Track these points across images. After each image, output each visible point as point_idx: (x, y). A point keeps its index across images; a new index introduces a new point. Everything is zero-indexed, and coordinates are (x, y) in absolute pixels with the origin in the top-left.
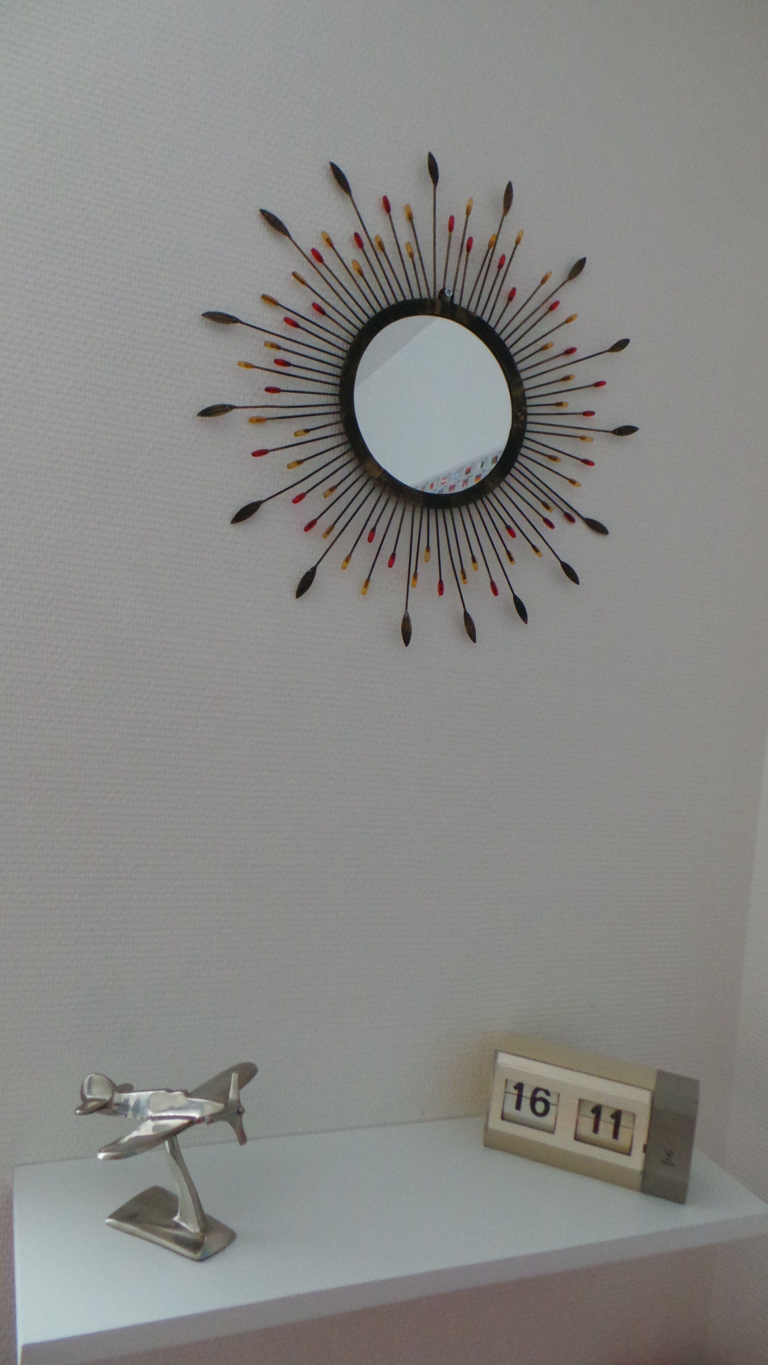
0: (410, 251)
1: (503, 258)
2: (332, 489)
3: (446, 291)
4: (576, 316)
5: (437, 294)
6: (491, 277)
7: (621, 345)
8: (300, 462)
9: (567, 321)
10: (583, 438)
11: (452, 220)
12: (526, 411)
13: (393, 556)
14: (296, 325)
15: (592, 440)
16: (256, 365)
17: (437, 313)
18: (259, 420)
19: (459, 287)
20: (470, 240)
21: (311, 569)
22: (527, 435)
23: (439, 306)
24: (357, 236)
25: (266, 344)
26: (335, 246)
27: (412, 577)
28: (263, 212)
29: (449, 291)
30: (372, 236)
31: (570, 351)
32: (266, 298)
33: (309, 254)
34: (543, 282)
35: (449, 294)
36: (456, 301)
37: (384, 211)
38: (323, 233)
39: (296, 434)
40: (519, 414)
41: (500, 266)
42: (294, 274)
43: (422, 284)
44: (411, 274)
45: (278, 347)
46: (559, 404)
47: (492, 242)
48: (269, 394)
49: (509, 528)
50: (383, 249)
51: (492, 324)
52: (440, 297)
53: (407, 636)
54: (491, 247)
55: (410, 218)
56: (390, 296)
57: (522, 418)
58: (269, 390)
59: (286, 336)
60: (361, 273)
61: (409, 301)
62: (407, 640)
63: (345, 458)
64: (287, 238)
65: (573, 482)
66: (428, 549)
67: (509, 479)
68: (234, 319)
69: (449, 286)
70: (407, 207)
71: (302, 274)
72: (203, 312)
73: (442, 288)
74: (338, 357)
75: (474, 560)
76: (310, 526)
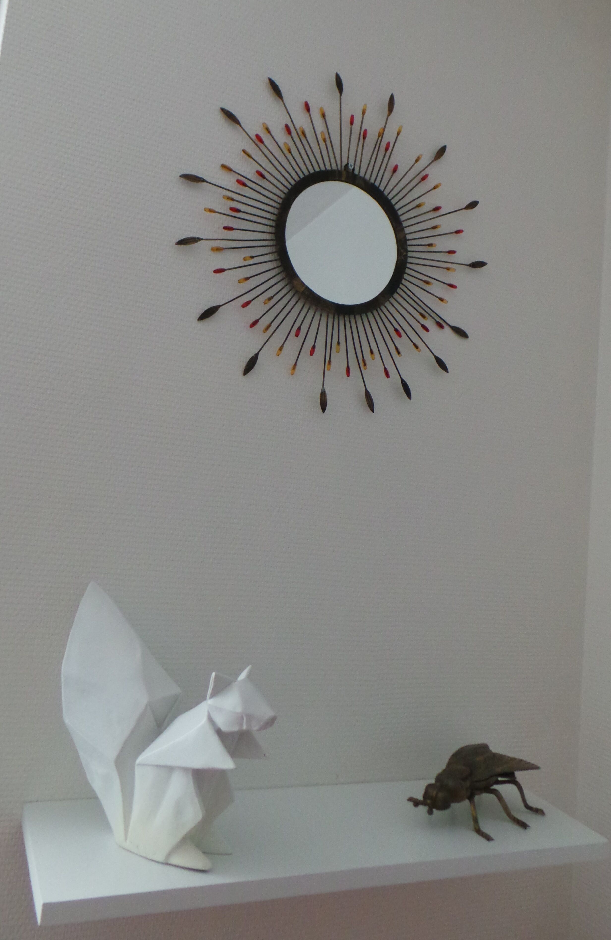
0: (323, 138)
1: (388, 144)
2: (270, 299)
3: (349, 165)
4: (440, 184)
5: (343, 167)
6: (380, 157)
7: (473, 205)
8: (247, 279)
9: (434, 188)
10: (448, 269)
11: (352, 117)
12: (407, 249)
13: (314, 348)
14: (244, 185)
15: (454, 270)
16: (217, 210)
17: (343, 179)
18: (218, 249)
19: (358, 163)
20: (365, 131)
21: (255, 355)
22: (408, 265)
23: (344, 174)
24: (287, 127)
25: (224, 197)
26: (272, 132)
27: (328, 363)
28: (223, 110)
30: (298, 127)
31: (437, 209)
32: (224, 166)
33: (254, 138)
34: (417, 161)
35: (352, 167)
36: (356, 172)
37: (305, 111)
38: (264, 124)
39: (245, 259)
40: (402, 251)
41: (387, 149)
42: (244, 151)
43: (333, 160)
44: (325, 153)
45: (233, 200)
46: (430, 245)
47: (381, 133)
48: (226, 231)
49: (396, 330)
50: (305, 136)
51: (382, 188)
52: (345, 169)
53: (324, 406)
54: (380, 136)
55: (324, 116)
56: (310, 168)
57: (405, 253)
58: (225, 228)
59: (238, 192)
60: (290, 151)
61: (323, 171)
62: (324, 408)
63: (279, 277)
64: (238, 126)
65: (441, 300)
66: (339, 343)
67: (396, 296)
68: (202, 179)
69: (351, 162)
70: (321, 109)
71: (250, 151)
72: (180, 174)
73: (346, 163)
74: (274, 207)
75: (372, 352)
76: (254, 324)
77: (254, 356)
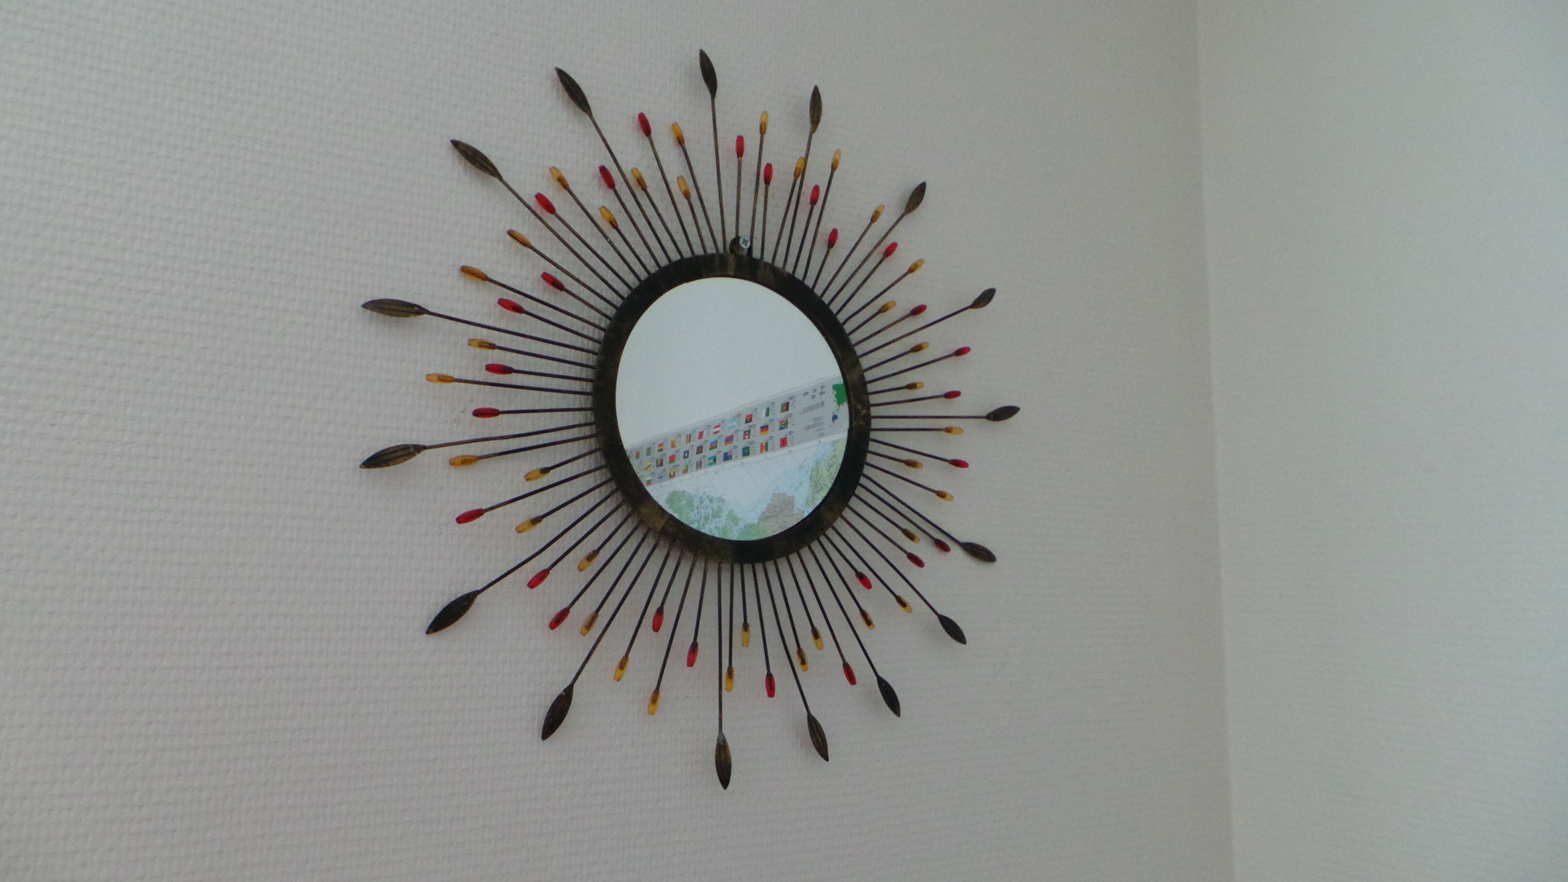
0: (684, 189)
1: (816, 189)
2: (591, 557)
3: (741, 241)
4: (921, 261)
5: (728, 245)
6: (802, 217)
7: (986, 297)
8: (536, 521)
9: (911, 270)
10: (948, 430)
11: (740, 141)
12: (868, 401)
13: (694, 648)
14: (518, 309)
15: (960, 431)
16: (456, 375)
17: (732, 273)
18: (466, 461)
19: (758, 234)
20: (769, 167)
21: (564, 691)
22: (873, 435)
23: (732, 261)
24: (603, 170)
25: (470, 343)
26: (572, 188)
27: (726, 674)
28: (456, 144)
29: (745, 241)
30: (626, 169)
31: (919, 310)
32: (467, 271)
33: (532, 202)
34: (874, 219)
35: (746, 245)
36: (756, 254)
37: (642, 133)
38: (553, 169)
39: (528, 478)
40: (859, 407)
41: (813, 202)
42: (511, 233)
43: (705, 233)
44: (688, 219)
45: (492, 346)
46: (912, 386)
47: (800, 169)
48: (480, 420)
49: (861, 577)
50: (644, 188)
51: (809, 282)
52: (732, 251)
53: (724, 773)
54: (799, 175)
55: (680, 141)
56: (658, 253)
57: (864, 412)
58: (479, 413)
59: (502, 327)
60: (614, 225)
61: (688, 260)
62: (725, 781)
63: (610, 504)
64: (496, 180)
65: (941, 495)
66: (746, 626)
67: (854, 502)
68: (416, 308)
69: (745, 233)
70: (675, 127)
71: (523, 231)
72: (363, 301)
73: (734, 236)
74: (588, 351)
75: (816, 634)
76: (557, 621)
77: (564, 694)
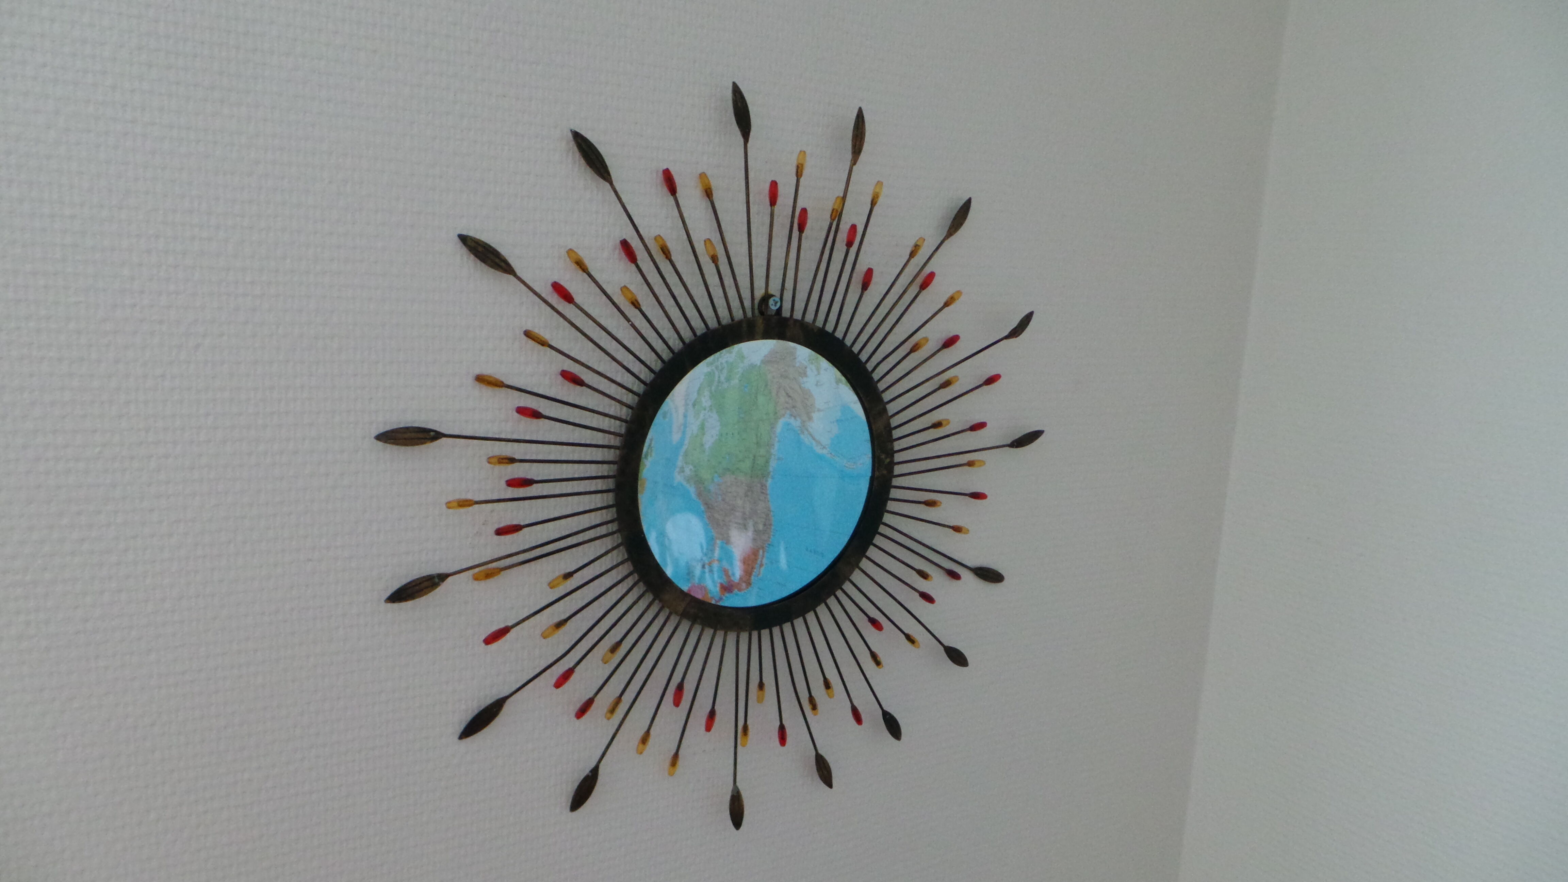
0: (711, 252)
1: (853, 228)
2: (614, 648)
3: (770, 300)
4: (959, 293)
5: (757, 302)
6: (836, 262)
7: (1023, 325)
8: (560, 624)
9: (947, 304)
10: (970, 464)
11: (774, 185)
12: (893, 448)
13: (712, 715)
14: (535, 414)
15: (983, 463)
16: (476, 498)
17: (760, 335)
18: (489, 575)
19: (789, 284)
20: (803, 210)
21: (590, 770)
22: (895, 482)
23: (760, 323)
24: (625, 245)
25: (490, 460)
26: (591, 269)
27: (742, 731)
28: (464, 239)
29: (775, 300)
30: (649, 239)
31: (952, 342)
32: (481, 379)
33: (547, 293)
34: (913, 254)
35: (775, 306)
36: (786, 313)
37: (666, 193)
38: (570, 253)
39: (552, 585)
40: (883, 456)
41: (849, 244)
43: (732, 293)
44: (713, 280)
45: (512, 460)
46: (937, 425)
47: (837, 209)
48: (502, 538)
49: (874, 622)
50: (668, 257)
51: (839, 334)
52: (761, 312)
53: (737, 817)
54: (836, 217)
55: (708, 193)
56: (683, 328)
57: (888, 460)
58: (500, 532)
59: (520, 436)
60: (636, 303)
61: (714, 330)
62: (738, 823)
63: (633, 596)
64: (509, 276)
65: (957, 529)
66: (761, 686)
67: (871, 551)
68: (432, 433)
70: (703, 176)
71: (539, 329)
72: (375, 432)
73: (763, 292)
74: (609, 447)
75: (827, 685)
76: (582, 712)
77: (590, 774)
